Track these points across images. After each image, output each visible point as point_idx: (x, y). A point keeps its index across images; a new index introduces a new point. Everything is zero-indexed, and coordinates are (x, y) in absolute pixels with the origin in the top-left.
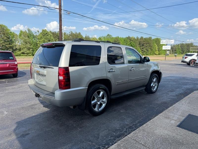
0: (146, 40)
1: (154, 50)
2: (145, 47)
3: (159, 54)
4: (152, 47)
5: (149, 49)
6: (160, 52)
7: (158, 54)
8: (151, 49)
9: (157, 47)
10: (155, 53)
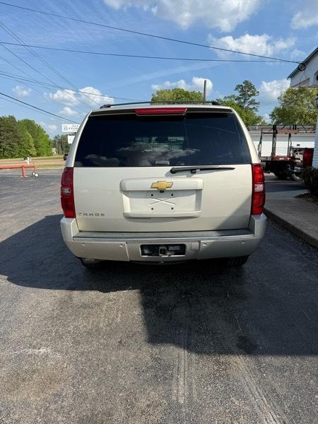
0: (4, 123)
1: (26, 146)
2: (4, 139)
3: (38, 155)
4: (22, 139)
5: (15, 144)
6: (40, 149)
7: (35, 153)
8: (19, 144)
9: (32, 140)
10: (29, 152)
